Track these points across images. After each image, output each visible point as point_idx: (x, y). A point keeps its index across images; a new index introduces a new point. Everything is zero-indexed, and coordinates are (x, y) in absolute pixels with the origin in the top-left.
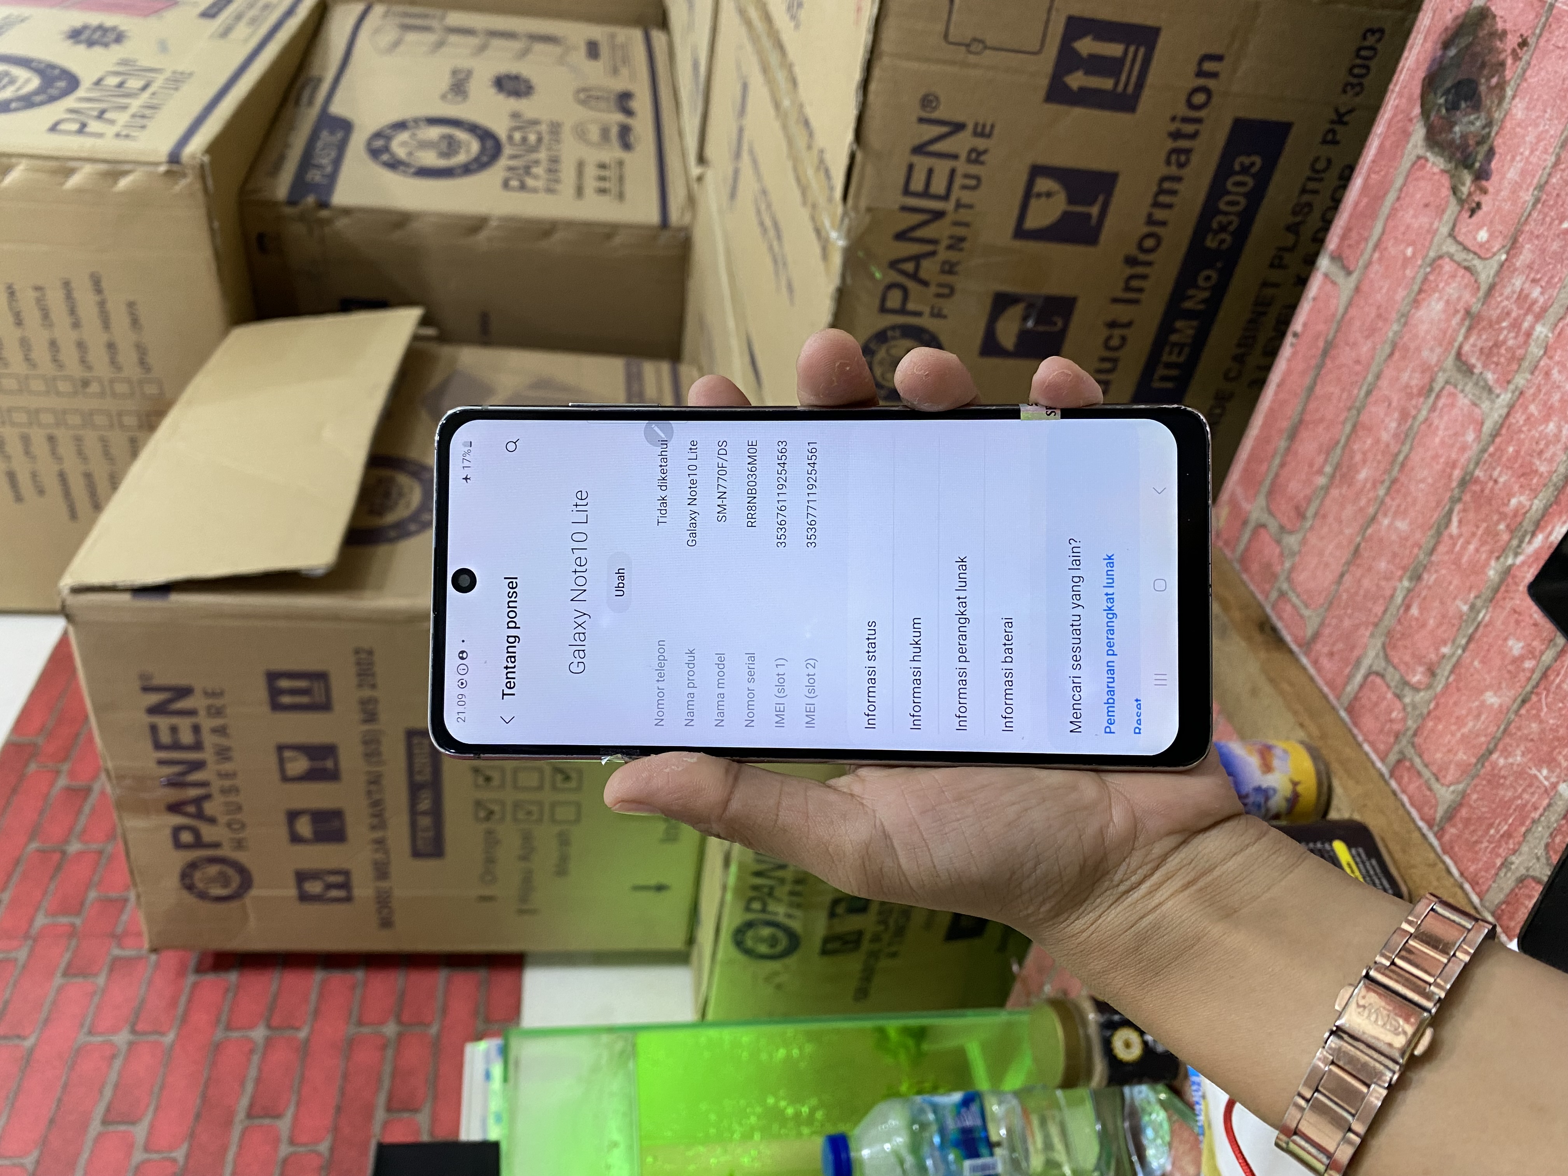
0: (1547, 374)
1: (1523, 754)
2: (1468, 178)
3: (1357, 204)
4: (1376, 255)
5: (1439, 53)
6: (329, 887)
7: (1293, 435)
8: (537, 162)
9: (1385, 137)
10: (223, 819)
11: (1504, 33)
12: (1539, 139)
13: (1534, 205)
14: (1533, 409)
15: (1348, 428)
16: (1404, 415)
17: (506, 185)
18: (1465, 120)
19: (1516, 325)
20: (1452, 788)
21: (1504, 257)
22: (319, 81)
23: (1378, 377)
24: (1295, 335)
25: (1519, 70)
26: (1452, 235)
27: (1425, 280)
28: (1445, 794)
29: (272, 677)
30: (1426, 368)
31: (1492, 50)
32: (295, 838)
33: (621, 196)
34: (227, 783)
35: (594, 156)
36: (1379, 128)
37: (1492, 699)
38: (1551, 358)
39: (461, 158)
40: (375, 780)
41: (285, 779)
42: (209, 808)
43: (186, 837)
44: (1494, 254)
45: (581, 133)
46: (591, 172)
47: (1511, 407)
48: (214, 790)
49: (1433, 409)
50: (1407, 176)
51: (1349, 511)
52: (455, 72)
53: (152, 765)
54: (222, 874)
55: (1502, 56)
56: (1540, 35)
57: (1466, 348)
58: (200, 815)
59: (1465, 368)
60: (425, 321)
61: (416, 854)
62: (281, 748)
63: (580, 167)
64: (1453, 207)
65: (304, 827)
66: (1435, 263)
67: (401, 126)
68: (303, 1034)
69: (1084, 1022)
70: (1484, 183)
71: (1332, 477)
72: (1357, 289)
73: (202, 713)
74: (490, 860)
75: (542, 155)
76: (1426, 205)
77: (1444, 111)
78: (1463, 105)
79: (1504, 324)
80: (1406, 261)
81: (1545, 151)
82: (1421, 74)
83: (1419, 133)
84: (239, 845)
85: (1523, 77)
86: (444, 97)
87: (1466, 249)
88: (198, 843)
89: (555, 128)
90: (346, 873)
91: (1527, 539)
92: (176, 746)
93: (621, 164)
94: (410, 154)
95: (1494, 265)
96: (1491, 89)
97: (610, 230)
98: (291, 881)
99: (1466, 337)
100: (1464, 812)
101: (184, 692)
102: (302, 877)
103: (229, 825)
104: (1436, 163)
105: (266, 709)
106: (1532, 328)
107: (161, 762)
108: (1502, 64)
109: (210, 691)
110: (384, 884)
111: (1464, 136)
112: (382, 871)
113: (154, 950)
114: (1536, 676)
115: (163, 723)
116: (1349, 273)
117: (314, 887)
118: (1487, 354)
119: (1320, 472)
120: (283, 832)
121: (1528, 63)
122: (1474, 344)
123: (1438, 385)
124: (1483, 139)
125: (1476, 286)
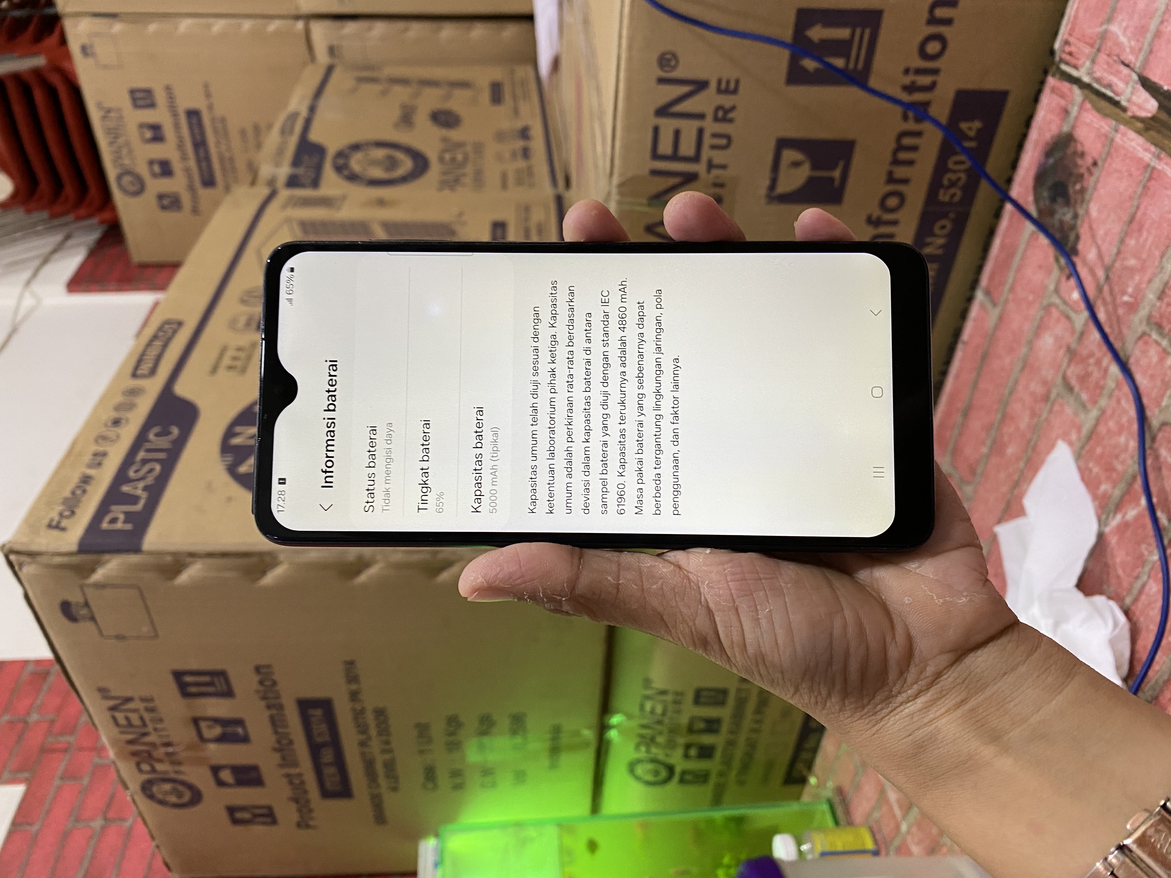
0: (1119, 401)
4: (1011, 296)
5: (1044, 160)
7: (966, 413)
12: (1106, 234)
14: (1111, 424)
15: (999, 416)
16: (1034, 414)
18: (1061, 211)
19: (1098, 363)
23: (1016, 382)
24: (964, 343)
25: (1093, 182)
26: (1057, 291)
27: (1042, 320)
30: (1045, 383)
31: (1076, 165)
38: (1120, 390)
44: (1082, 311)
47: (1098, 421)
49: (1050, 411)
50: (1029, 243)
51: (1002, 476)
55: (1081, 170)
56: (1105, 160)
57: (1069, 373)
59: (1068, 387)
64: (1056, 272)
66: (1047, 308)
71: (991, 449)
72: (1001, 318)
76: (1040, 267)
77: (1047, 202)
78: (1059, 200)
79: (1092, 361)
80: (1030, 304)
81: (1111, 243)
82: (1032, 173)
85: (1095, 188)
87: (1065, 302)
91: (1111, 515)
95: (1082, 318)
96: (1077, 192)
99: (1069, 365)
104: (1044, 240)
106: (1107, 368)
108: (1082, 176)
111: (1061, 222)
116: (995, 304)
118: (1083, 379)
119: (983, 443)
121: (1098, 178)
122: (1073, 372)
123: (1053, 396)
124: (1073, 227)
125: (1073, 331)
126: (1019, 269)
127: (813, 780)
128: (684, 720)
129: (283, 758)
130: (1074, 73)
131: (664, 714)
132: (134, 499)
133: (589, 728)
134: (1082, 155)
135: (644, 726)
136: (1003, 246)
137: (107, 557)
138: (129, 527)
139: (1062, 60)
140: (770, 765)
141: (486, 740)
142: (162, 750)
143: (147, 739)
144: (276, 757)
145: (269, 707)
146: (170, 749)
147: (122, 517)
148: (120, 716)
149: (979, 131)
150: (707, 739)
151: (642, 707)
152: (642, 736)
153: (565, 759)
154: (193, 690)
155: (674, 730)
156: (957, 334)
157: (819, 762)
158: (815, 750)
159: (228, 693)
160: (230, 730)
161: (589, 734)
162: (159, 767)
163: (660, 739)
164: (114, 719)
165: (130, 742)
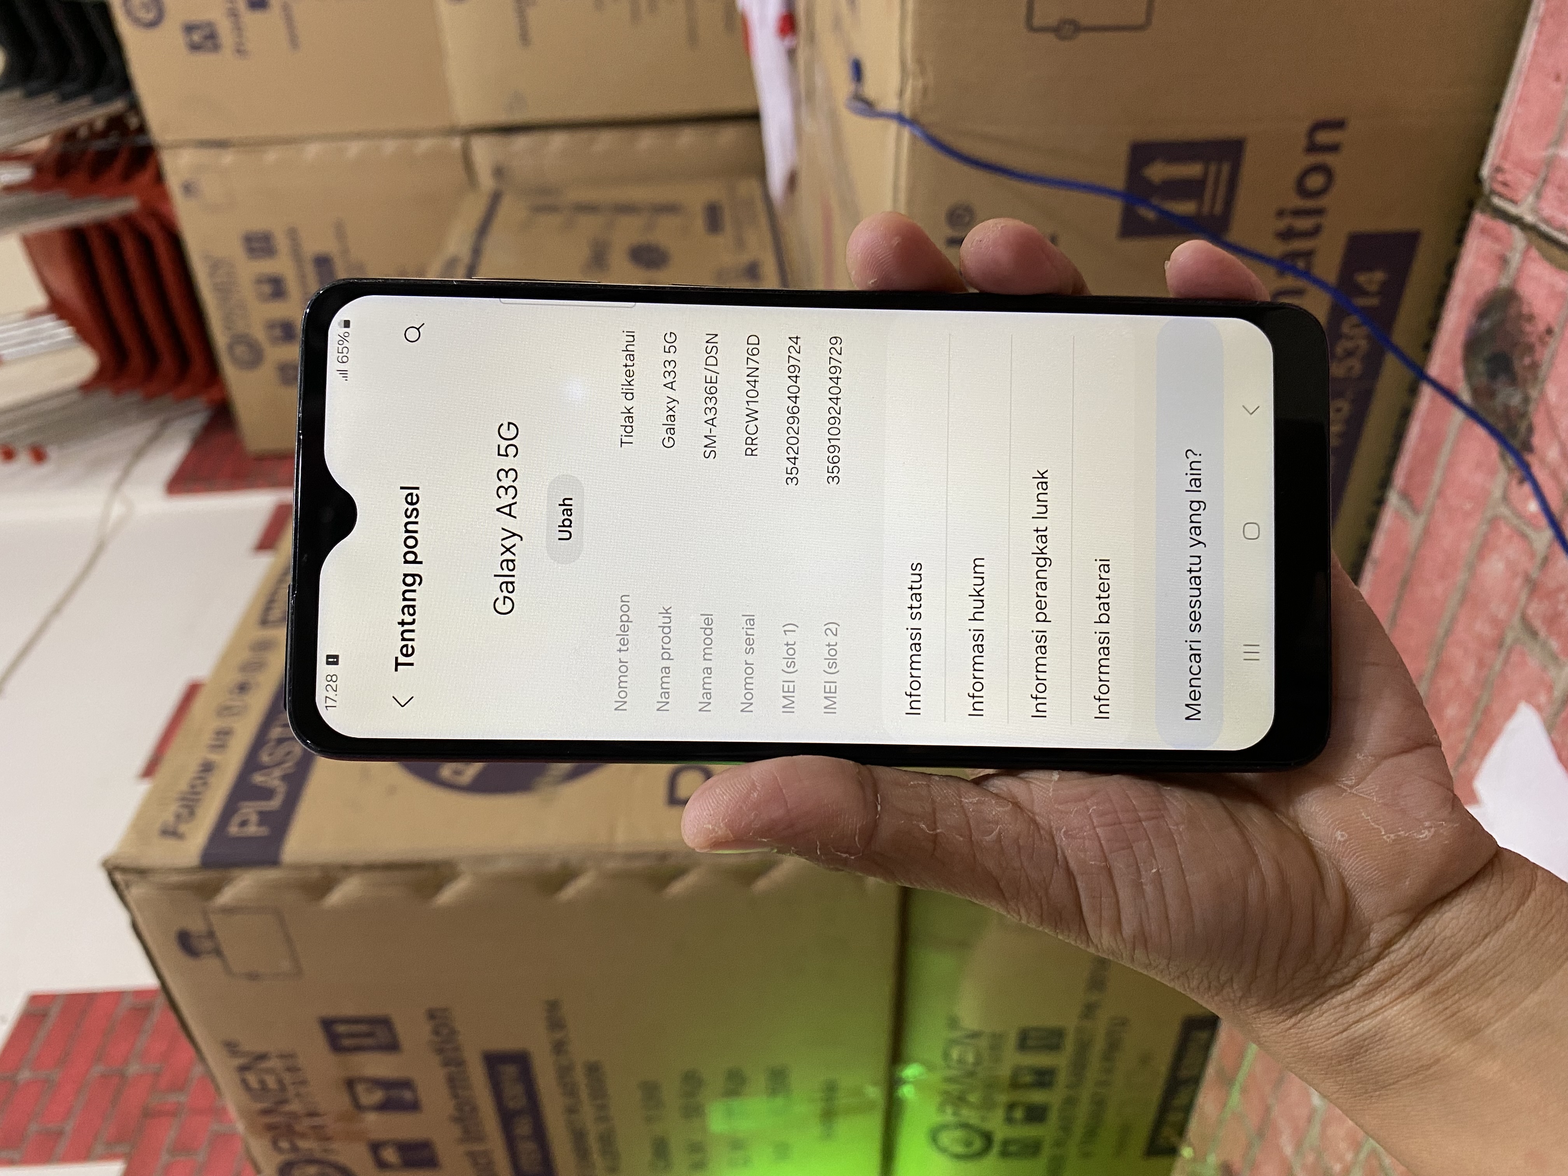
3: (1416, 449)
4: (1439, 504)
5: (1475, 323)
15: (1431, 663)
16: (1481, 664)
18: (1504, 391)
23: (1454, 620)
24: (1375, 562)
25: (1548, 357)
26: (1505, 498)
27: (1486, 537)
30: (1495, 621)
31: (1522, 332)
44: (1544, 527)
50: (1461, 433)
55: (1531, 339)
57: (1530, 612)
59: (1530, 630)
64: (1503, 474)
72: (1426, 531)
76: (1479, 465)
77: (1484, 379)
78: (1502, 377)
79: (1563, 596)
80: (1467, 515)
82: (1460, 339)
85: (1552, 364)
87: (1518, 515)
95: (1545, 537)
96: (1526, 367)
99: (1529, 601)
108: (1531, 346)
111: (1507, 407)
116: (1416, 511)
118: (1550, 621)
121: (1556, 350)
122: (1536, 610)
123: (1509, 640)
124: (1523, 415)
125: (1532, 555)
126: (1450, 465)
127: (1187, 1152)
128: (1005, 1071)
129: (466, 1131)
130: (1512, 209)
131: (977, 1063)
132: (266, 793)
133: (875, 1084)
134: (1531, 318)
135: (949, 1080)
136: (1423, 435)
137: (236, 872)
138: (263, 831)
139: (1493, 192)
140: (1125, 1131)
141: (736, 1104)
142: (307, 1122)
143: (288, 1108)
144: (456, 1131)
145: (446, 1064)
146: (316, 1121)
147: (254, 818)
148: (252, 1079)
149: (1384, 285)
150: (1037, 1097)
151: (946, 1055)
152: (946, 1093)
153: (844, 1126)
154: (346, 1042)
155: (991, 1085)
156: (1364, 548)
157: (1194, 1126)
158: (1188, 1109)
159: (392, 1046)
160: (395, 1093)
161: (874, 1093)
162: (303, 1144)
163: (973, 1098)
164: (244, 1082)
165: (265, 1112)
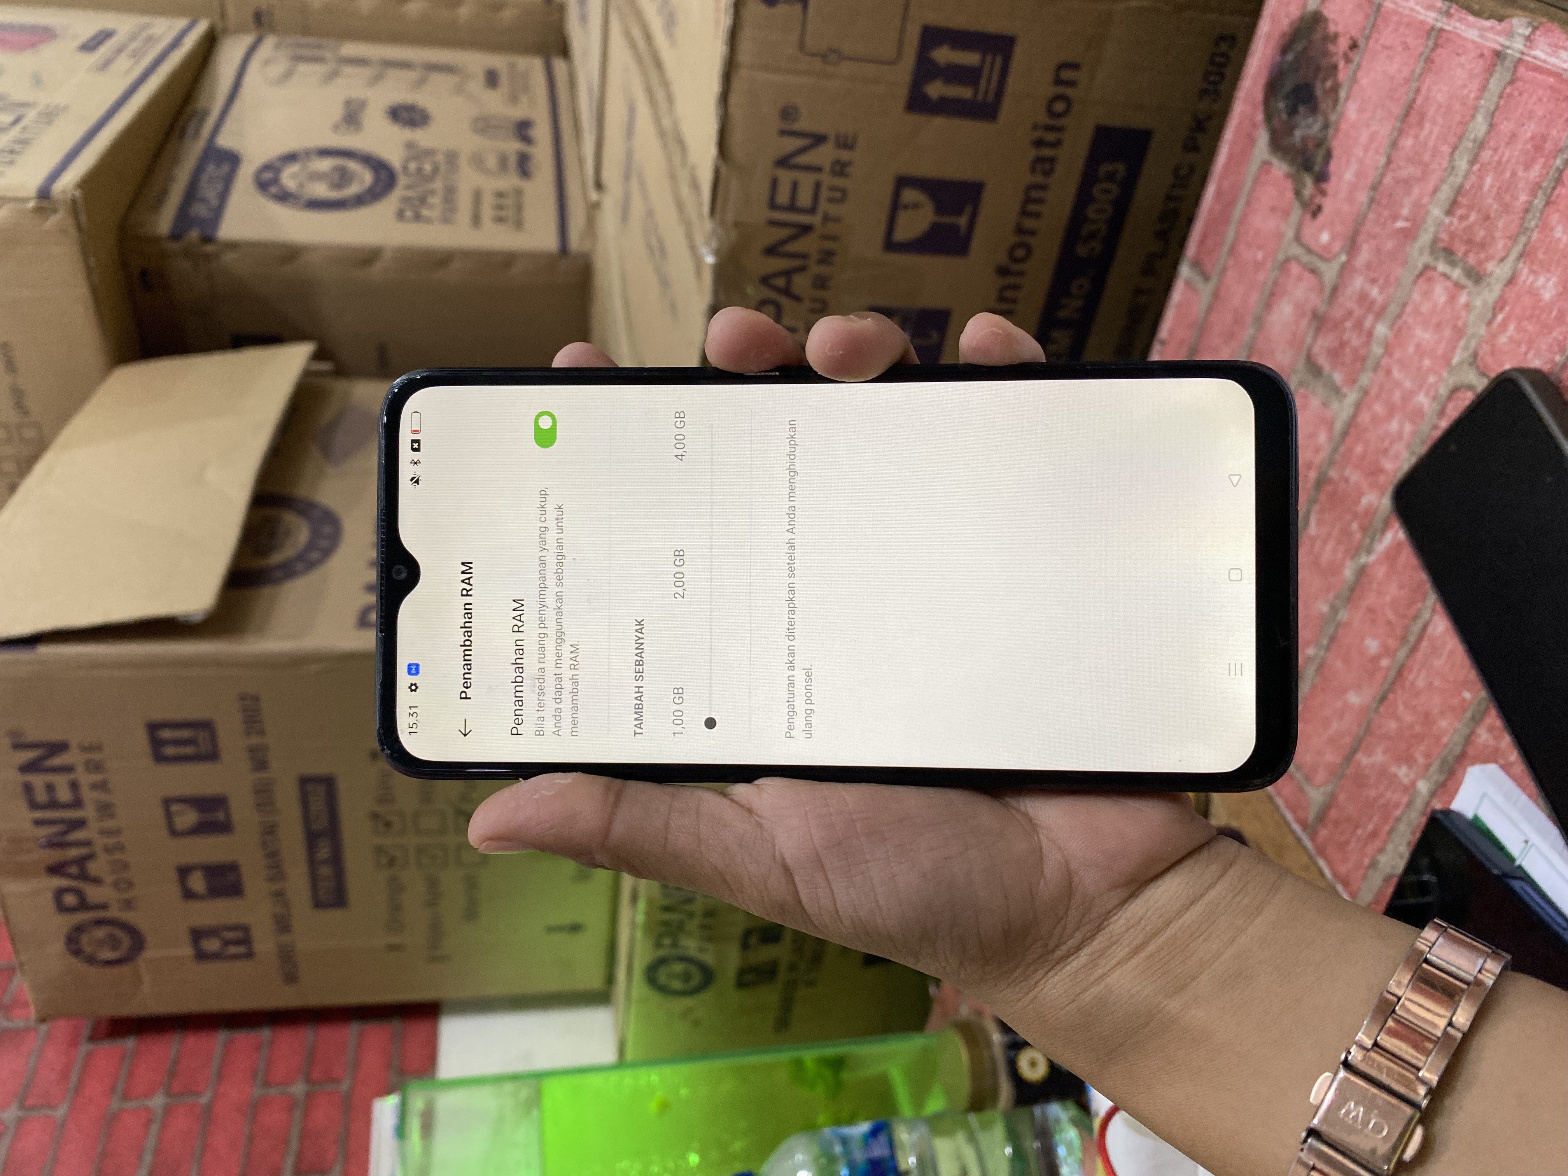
0: (1388, 373)
1: (1384, 752)
2: (1309, 181)
3: (1210, 211)
4: (1231, 261)
5: (1278, 58)
6: (227, 943)
8: (433, 192)
9: (1234, 143)
10: (109, 879)
11: (1336, 36)
12: (1371, 140)
13: (1369, 207)
14: (1378, 408)
17: (400, 215)
18: (1304, 123)
19: (1358, 325)
20: (1322, 789)
21: (1344, 258)
22: (205, 113)
24: (1163, 343)
25: (1351, 73)
26: (1298, 238)
27: (1276, 283)
28: (1316, 796)
29: (153, 728)
31: (1326, 54)
32: (189, 895)
33: (519, 224)
34: (111, 841)
35: (491, 185)
36: (1228, 135)
37: (1354, 699)
38: (1391, 356)
39: (353, 189)
40: (270, 831)
41: (174, 832)
42: (93, 868)
43: (70, 899)
44: (1335, 256)
45: (477, 161)
46: (488, 201)
47: (1358, 407)
48: (98, 848)
50: (1256, 181)
52: (348, 103)
53: (28, 826)
54: (112, 937)
55: (1334, 59)
56: (1368, 38)
57: (1316, 349)
58: (84, 876)
59: (1315, 370)
60: (319, 356)
61: (318, 904)
62: (167, 802)
63: (477, 197)
64: (1297, 212)
65: (197, 883)
66: (1284, 266)
67: (291, 157)
68: (204, 1100)
69: (989, 1042)
70: (1324, 186)
72: (1216, 295)
73: (80, 769)
74: (395, 908)
75: (438, 185)
76: (1273, 209)
77: (1284, 116)
78: (1302, 109)
79: (1348, 325)
80: (1258, 266)
81: (1377, 152)
82: (1262, 82)
83: (1263, 138)
84: (128, 904)
85: (1354, 80)
86: (336, 128)
87: (1310, 251)
88: (84, 905)
89: (452, 158)
90: (245, 929)
91: (1378, 537)
92: (53, 804)
93: (519, 192)
94: (301, 186)
95: (1335, 266)
96: (1327, 92)
97: (508, 259)
98: (186, 938)
99: (1315, 338)
100: (1333, 813)
101: (60, 747)
102: (197, 935)
103: (116, 885)
104: (1280, 168)
105: (147, 761)
106: (1373, 327)
107: (38, 823)
108: (1335, 67)
109: (86, 745)
110: (285, 938)
111: (1304, 140)
112: (283, 925)
113: (42, 1020)
114: (1392, 673)
115: (38, 781)
116: (1206, 278)
117: (212, 945)
118: (1335, 354)
120: (173, 889)
121: (1359, 65)
122: (1322, 345)
124: (1321, 142)
125: (1322, 287)
126: (1245, 215)
134: (1335, 39)
